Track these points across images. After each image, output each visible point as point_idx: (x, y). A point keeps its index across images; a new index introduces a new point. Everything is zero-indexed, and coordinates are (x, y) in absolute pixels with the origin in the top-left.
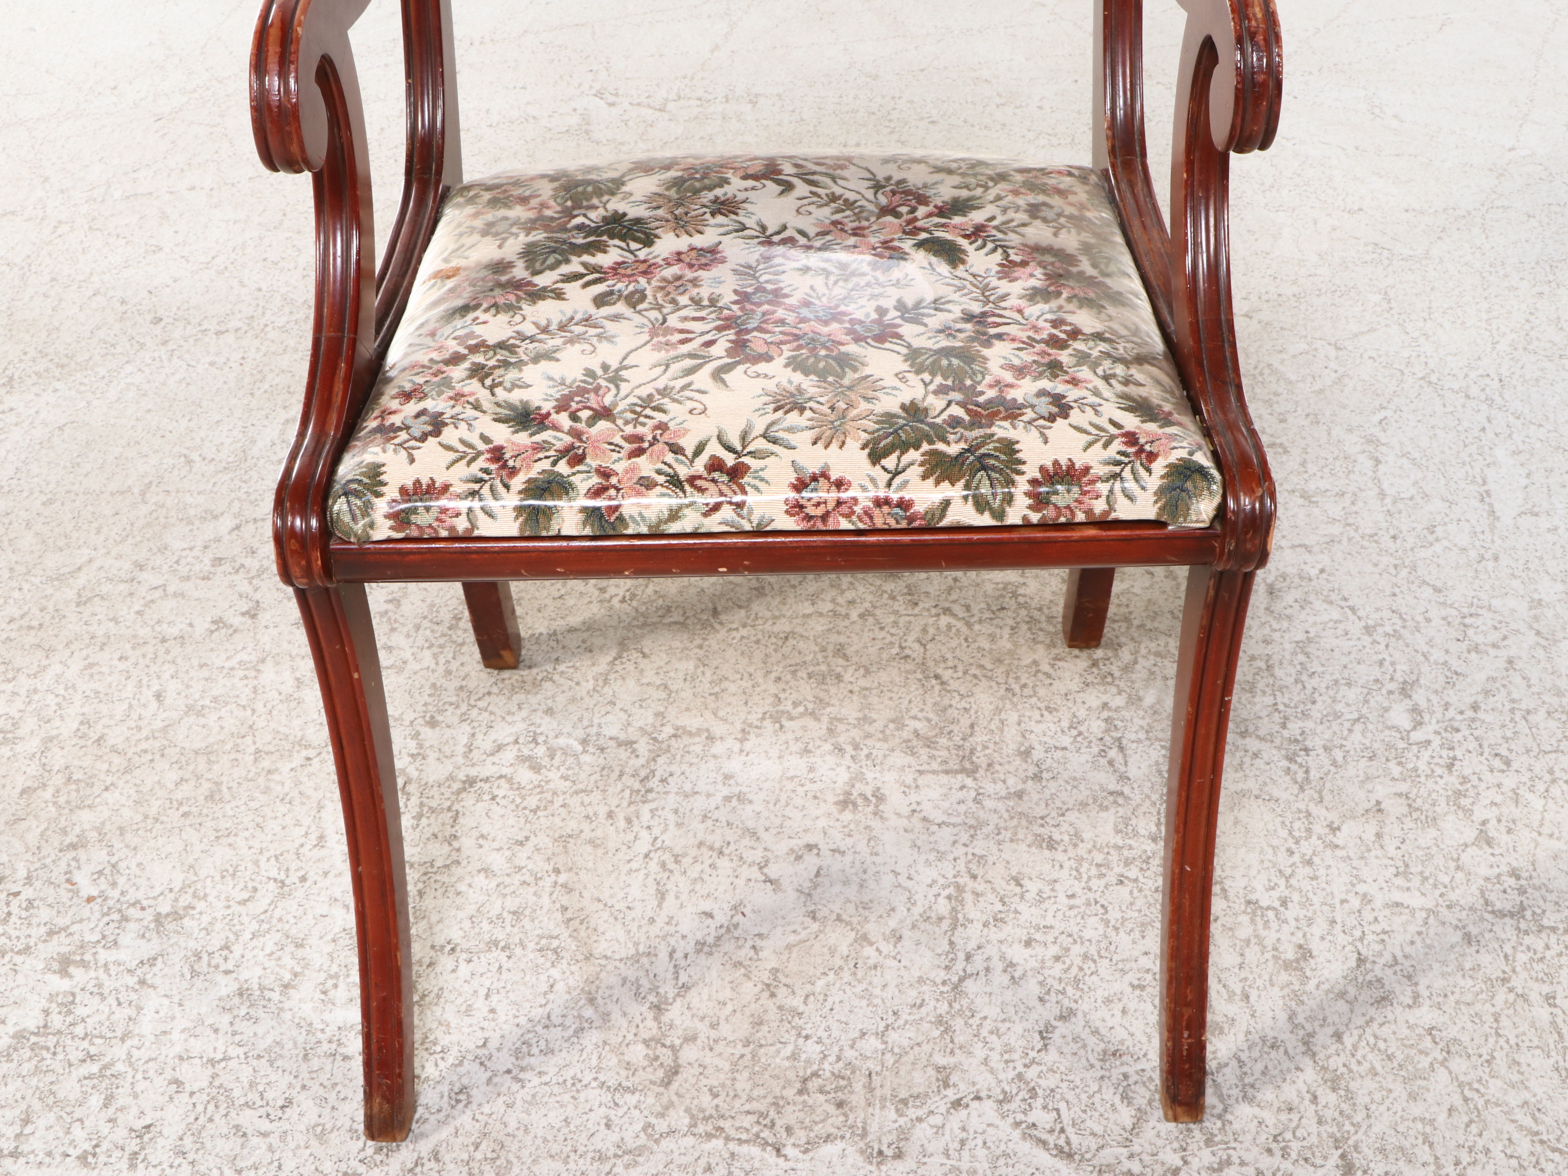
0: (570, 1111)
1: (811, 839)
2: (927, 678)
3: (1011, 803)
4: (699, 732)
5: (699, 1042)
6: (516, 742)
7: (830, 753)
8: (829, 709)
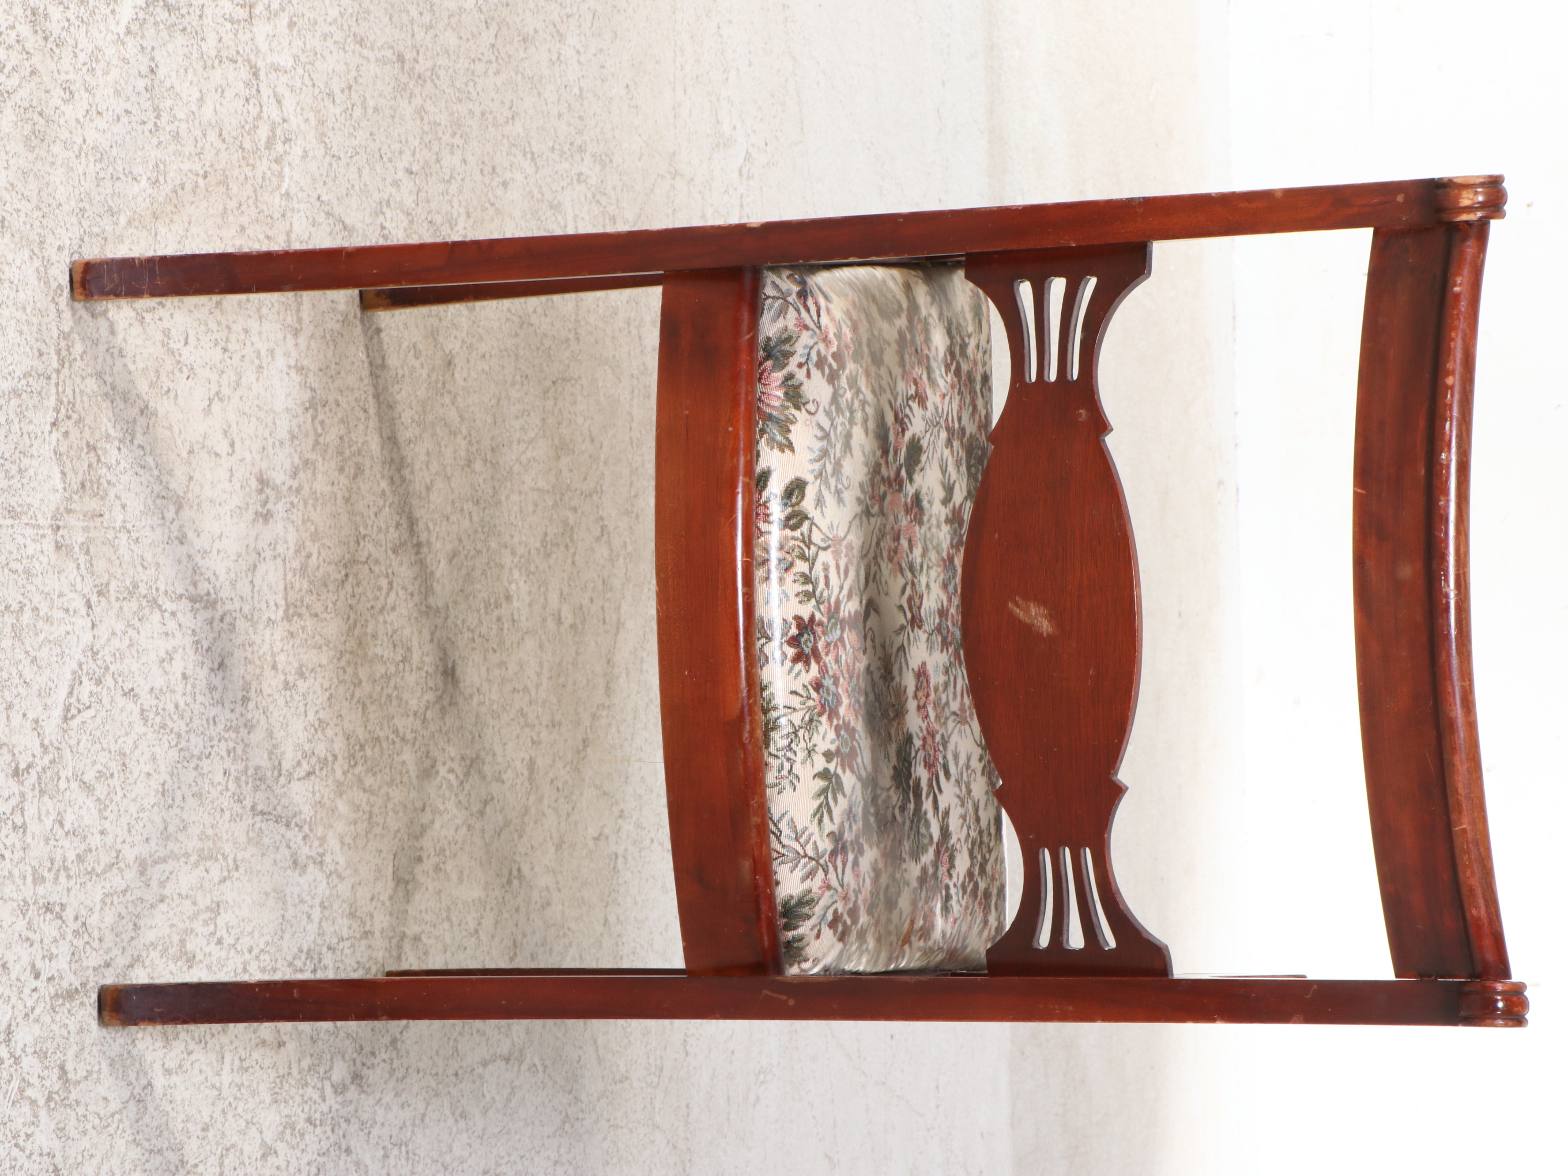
0: (66, 208)
1: (237, 446)
2: (345, 566)
3: (269, 659)
4: (300, 320)
5: (111, 337)
6: (284, 121)
7: (292, 462)
8: (320, 460)
